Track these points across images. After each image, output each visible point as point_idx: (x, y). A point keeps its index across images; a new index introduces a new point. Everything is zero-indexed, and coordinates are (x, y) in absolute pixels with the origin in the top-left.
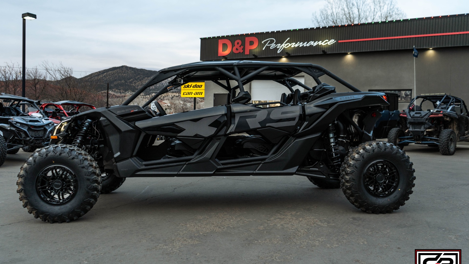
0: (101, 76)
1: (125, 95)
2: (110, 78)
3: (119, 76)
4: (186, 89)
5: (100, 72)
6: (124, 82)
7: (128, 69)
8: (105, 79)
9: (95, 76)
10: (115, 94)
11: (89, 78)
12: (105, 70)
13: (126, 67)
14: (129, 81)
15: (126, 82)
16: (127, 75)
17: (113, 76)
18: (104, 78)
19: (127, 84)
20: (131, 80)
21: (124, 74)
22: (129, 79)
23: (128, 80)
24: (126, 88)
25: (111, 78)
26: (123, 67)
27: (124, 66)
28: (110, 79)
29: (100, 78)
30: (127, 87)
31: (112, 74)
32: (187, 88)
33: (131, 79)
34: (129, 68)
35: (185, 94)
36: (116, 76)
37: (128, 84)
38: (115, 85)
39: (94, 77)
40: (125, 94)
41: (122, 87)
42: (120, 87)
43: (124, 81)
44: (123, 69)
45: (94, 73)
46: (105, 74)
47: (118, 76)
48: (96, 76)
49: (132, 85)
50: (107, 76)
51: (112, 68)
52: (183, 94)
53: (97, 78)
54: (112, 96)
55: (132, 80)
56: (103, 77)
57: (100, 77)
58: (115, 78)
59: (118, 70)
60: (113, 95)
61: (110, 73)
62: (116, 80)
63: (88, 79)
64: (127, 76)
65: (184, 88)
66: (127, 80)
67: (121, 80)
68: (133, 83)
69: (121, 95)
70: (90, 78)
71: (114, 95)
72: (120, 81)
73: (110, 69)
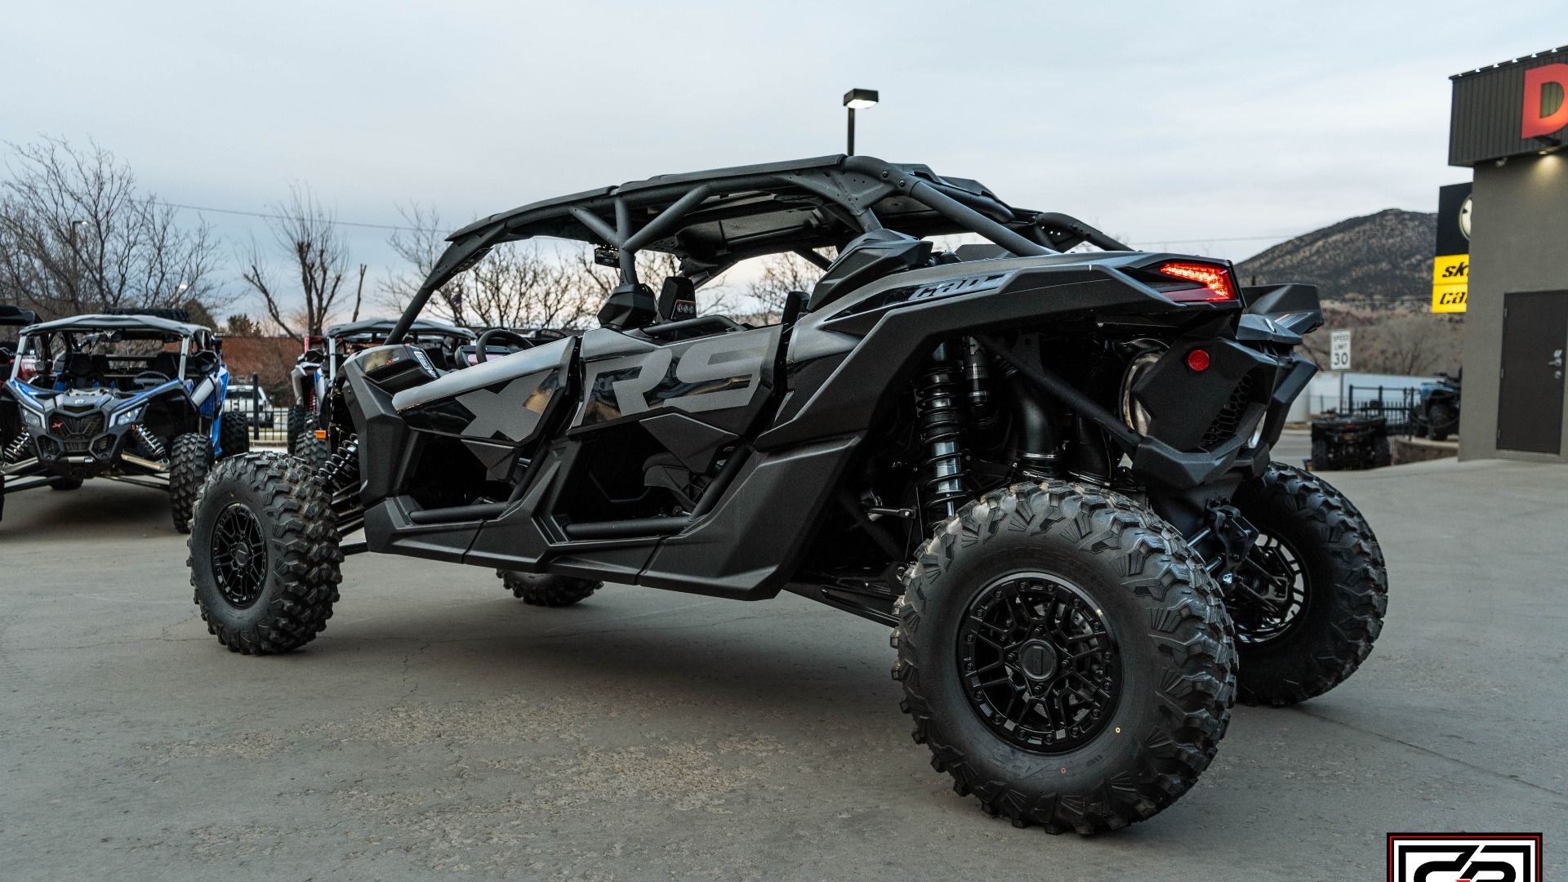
0: (1304, 252)
1: (1389, 313)
2: (1338, 259)
3: (1370, 248)
4: (1452, 279)
5: (1300, 239)
6: (1389, 267)
7: (1404, 219)
8: (1319, 263)
9: (1283, 253)
10: (1354, 311)
11: (1263, 261)
12: (1318, 231)
13: (1399, 214)
14: (1407, 262)
15: (1395, 266)
16: (1402, 240)
17: (1349, 249)
18: (1315, 258)
19: (1398, 272)
20: (1413, 260)
21: (1391, 241)
22: (1408, 257)
23: (1405, 258)
24: (1396, 290)
25: (1339, 255)
26: (1384, 213)
27: (1391, 210)
28: (1335, 261)
29: (1302, 260)
30: (1401, 285)
31: (1345, 244)
32: (1456, 275)
33: (1414, 255)
34: (1407, 216)
35: (1448, 302)
36: (1359, 249)
37: (1405, 273)
38: (1355, 281)
39: (1279, 256)
40: (1390, 309)
41: (1379, 287)
42: (1371, 288)
43: (1390, 262)
44: (1387, 221)
45: (1281, 245)
46: (1320, 243)
47: (1365, 249)
48: (1289, 253)
49: (1417, 275)
50: (1327, 251)
51: (1344, 222)
52: (1442, 302)
53: (1291, 260)
54: (1343, 318)
55: (1419, 257)
56: (1311, 255)
57: (1301, 255)
58: (1356, 258)
59: (1367, 226)
60: (1344, 315)
61: (1335, 242)
62: (1357, 263)
63: (1262, 265)
64: (1401, 247)
65: (1445, 279)
66: (1400, 260)
67: (1376, 262)
68: (1421, 271)
69: (1375, 315)
70: (1267, 264)
71: (1348, 313)
72: (1372, 267)
73: (1338, 224)
